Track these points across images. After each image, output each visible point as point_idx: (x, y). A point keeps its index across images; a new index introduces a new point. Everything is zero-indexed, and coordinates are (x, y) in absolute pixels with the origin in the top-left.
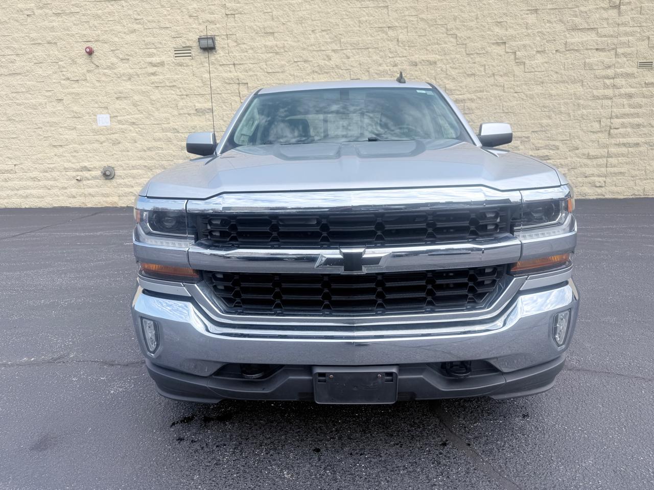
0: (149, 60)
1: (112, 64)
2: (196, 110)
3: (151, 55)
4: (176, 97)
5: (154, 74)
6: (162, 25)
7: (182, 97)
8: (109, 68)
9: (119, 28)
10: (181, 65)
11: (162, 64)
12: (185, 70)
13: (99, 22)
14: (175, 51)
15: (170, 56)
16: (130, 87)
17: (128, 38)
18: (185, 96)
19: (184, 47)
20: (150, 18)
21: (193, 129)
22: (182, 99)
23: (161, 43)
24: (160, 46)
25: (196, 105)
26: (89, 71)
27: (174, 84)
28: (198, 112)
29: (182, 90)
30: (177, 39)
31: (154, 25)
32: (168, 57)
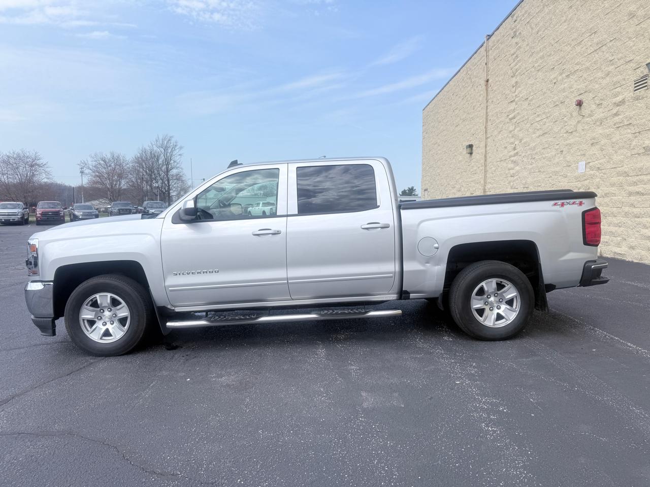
0: (614, 100)
1: (591, 111)
2: (644, 148)
3: (616, 95)
4: (630, 136)
5: (616, 114)
6: (628, 59)
7: (636, 135)
8: (590, 116)
9: (600, 74)
10: (637, 99)
11: (623, 102)
12: (640, 104)
13: (587, 74)
14: (635, 84)
15: (630, 92)
16: (601, 132)
17: (604, 82)
18: (638, 134)
19: (642, 78)
20: (620, 55)
21: (640, 171)
22: (636, 137)
23: (624, 79)
24: (624, 83)
25: (646, 142)
26: (579, 122)
27: (630, 122)
28: (646, 151)
29: (636, 127)
30: (637, 70)
31: (622, 61)
32: (628, 93)
